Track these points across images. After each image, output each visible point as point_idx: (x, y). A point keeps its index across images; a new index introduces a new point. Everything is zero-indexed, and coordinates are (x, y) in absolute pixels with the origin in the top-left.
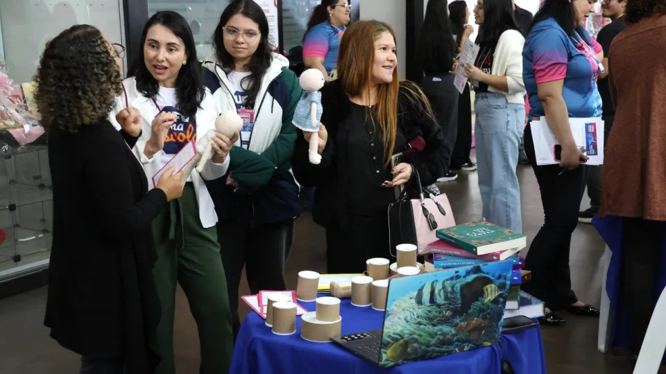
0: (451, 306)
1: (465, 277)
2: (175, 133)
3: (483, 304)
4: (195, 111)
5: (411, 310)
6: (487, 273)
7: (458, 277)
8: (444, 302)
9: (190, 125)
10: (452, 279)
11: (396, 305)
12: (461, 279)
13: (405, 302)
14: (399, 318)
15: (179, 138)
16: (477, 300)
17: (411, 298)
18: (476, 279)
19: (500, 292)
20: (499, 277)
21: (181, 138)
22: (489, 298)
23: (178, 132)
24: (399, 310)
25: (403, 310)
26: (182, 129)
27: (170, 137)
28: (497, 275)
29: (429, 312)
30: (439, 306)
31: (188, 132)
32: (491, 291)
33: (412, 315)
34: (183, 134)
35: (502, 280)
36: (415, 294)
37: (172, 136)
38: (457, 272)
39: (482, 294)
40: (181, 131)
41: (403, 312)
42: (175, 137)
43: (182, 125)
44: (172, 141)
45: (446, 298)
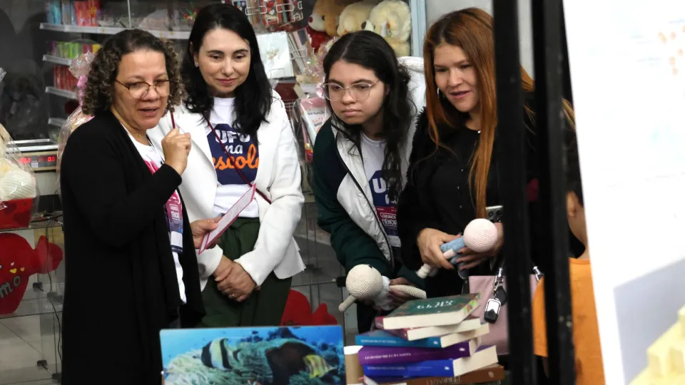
0: (258, 376)
1: (268, 340)
2: (233, 158)
3: (308, 380)
4: (258, 126)
5: (199, 372)
6: (304, 340)
7: (258, 339)
8: (246, 369)
9: (252, 146)
10: (249, 340)
11: (176, 364)
12: (264, 342)
13: (187, 360)
14: (184, 381)
15: (237, 163)
16: (298, 373)
17: (195, 357)
18: (287, 345)
19: (331, 368)
20: (324, 347)
21: (240, 163)
22: (316, 373)
23: (236, 156)
24: (182, 370)
25: (188, 370)
26: (241, 152)
27: (226, 164)
28: (319, 343)
29: (227, 378)
30: (239, 373)
31: (249, 155)
32: (317, 365)
33: (202, 380)
34: (242, 159)
35: (328, 352)
36: (200, 352)
37: (228, 161)
38: (254, 333)
39: (302, 366)
40: (239, 155)
41: (188, 374)
42: (232, 163)
43: (241, 147)
44: (228, 168)
45: (247, 365)
